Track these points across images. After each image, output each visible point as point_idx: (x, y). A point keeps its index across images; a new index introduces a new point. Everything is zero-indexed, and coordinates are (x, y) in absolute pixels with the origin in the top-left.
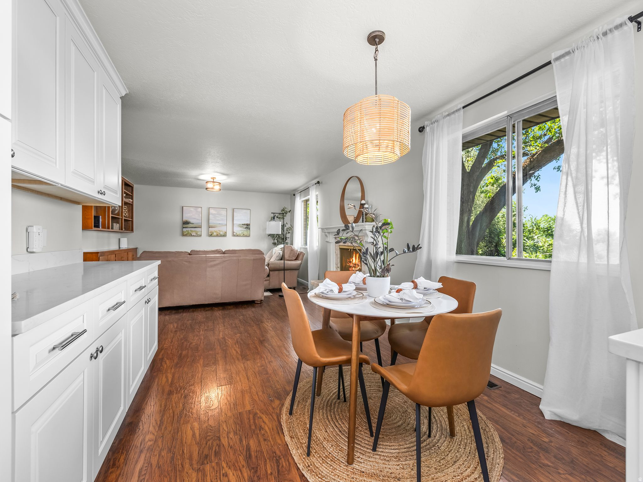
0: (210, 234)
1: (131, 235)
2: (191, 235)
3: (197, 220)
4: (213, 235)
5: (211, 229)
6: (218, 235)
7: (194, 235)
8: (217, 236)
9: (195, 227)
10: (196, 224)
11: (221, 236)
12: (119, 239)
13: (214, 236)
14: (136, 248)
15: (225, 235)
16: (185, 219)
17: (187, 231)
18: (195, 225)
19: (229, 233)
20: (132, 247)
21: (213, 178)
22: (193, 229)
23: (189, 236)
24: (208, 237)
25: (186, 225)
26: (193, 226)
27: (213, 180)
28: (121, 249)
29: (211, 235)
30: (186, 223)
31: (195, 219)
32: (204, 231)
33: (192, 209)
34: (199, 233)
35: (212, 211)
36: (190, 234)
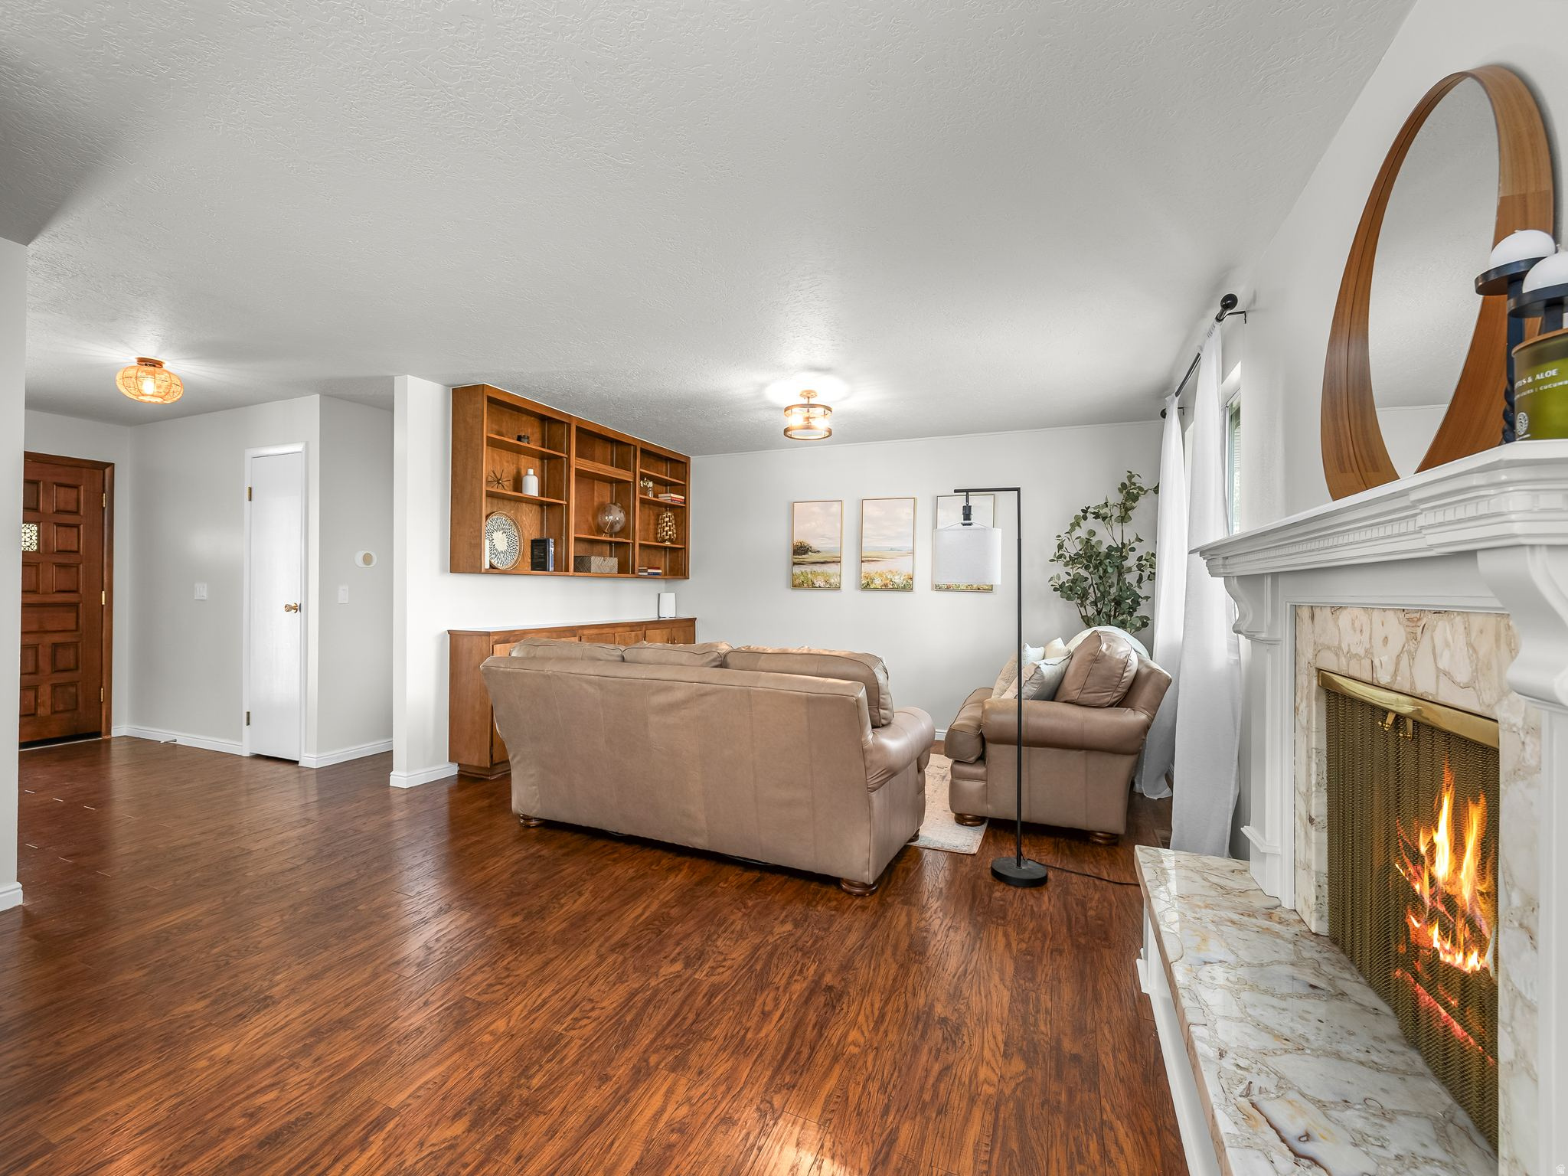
0: (863, 582)
1: (683, 584)
2: (813, 587)
3: (830, 539)
4: (872, 586)
5: (866, 567)
6: (886, 585)
7: (822, 585)
8: (885, 588)
9: (822, 560)
10: (826, 552)
11: (897, 589)
12: (659, 595)
13: (876, 589)
14: (692, 621)
15: (907, 587)
16: (798, 539)
17: (802, 573)
18: (825, 555)
19: (922, 582)
20: (684, 615)
21: (808, 394)
22: (817, 568)
23: (808, 588)
24: (860, 592)
25: (800, 557)
26: (818, 560)
27: (807, 399)
28: (661, 619)
29: (866, 587)
30: (801, 550)
31: (823, 536)
32: (847, 574)
33: (816, 508)
34: (832, 581)
35: (870, 509)
36: (810, 583)
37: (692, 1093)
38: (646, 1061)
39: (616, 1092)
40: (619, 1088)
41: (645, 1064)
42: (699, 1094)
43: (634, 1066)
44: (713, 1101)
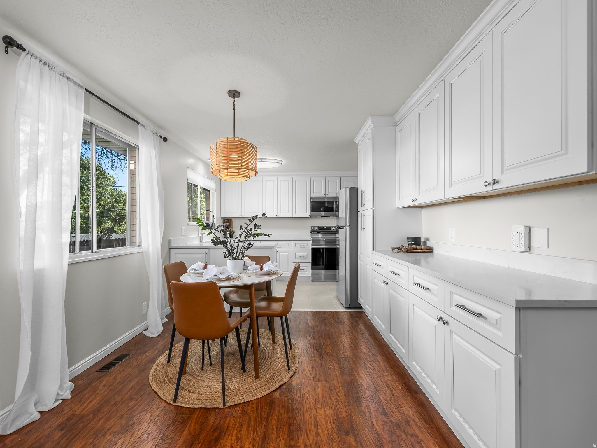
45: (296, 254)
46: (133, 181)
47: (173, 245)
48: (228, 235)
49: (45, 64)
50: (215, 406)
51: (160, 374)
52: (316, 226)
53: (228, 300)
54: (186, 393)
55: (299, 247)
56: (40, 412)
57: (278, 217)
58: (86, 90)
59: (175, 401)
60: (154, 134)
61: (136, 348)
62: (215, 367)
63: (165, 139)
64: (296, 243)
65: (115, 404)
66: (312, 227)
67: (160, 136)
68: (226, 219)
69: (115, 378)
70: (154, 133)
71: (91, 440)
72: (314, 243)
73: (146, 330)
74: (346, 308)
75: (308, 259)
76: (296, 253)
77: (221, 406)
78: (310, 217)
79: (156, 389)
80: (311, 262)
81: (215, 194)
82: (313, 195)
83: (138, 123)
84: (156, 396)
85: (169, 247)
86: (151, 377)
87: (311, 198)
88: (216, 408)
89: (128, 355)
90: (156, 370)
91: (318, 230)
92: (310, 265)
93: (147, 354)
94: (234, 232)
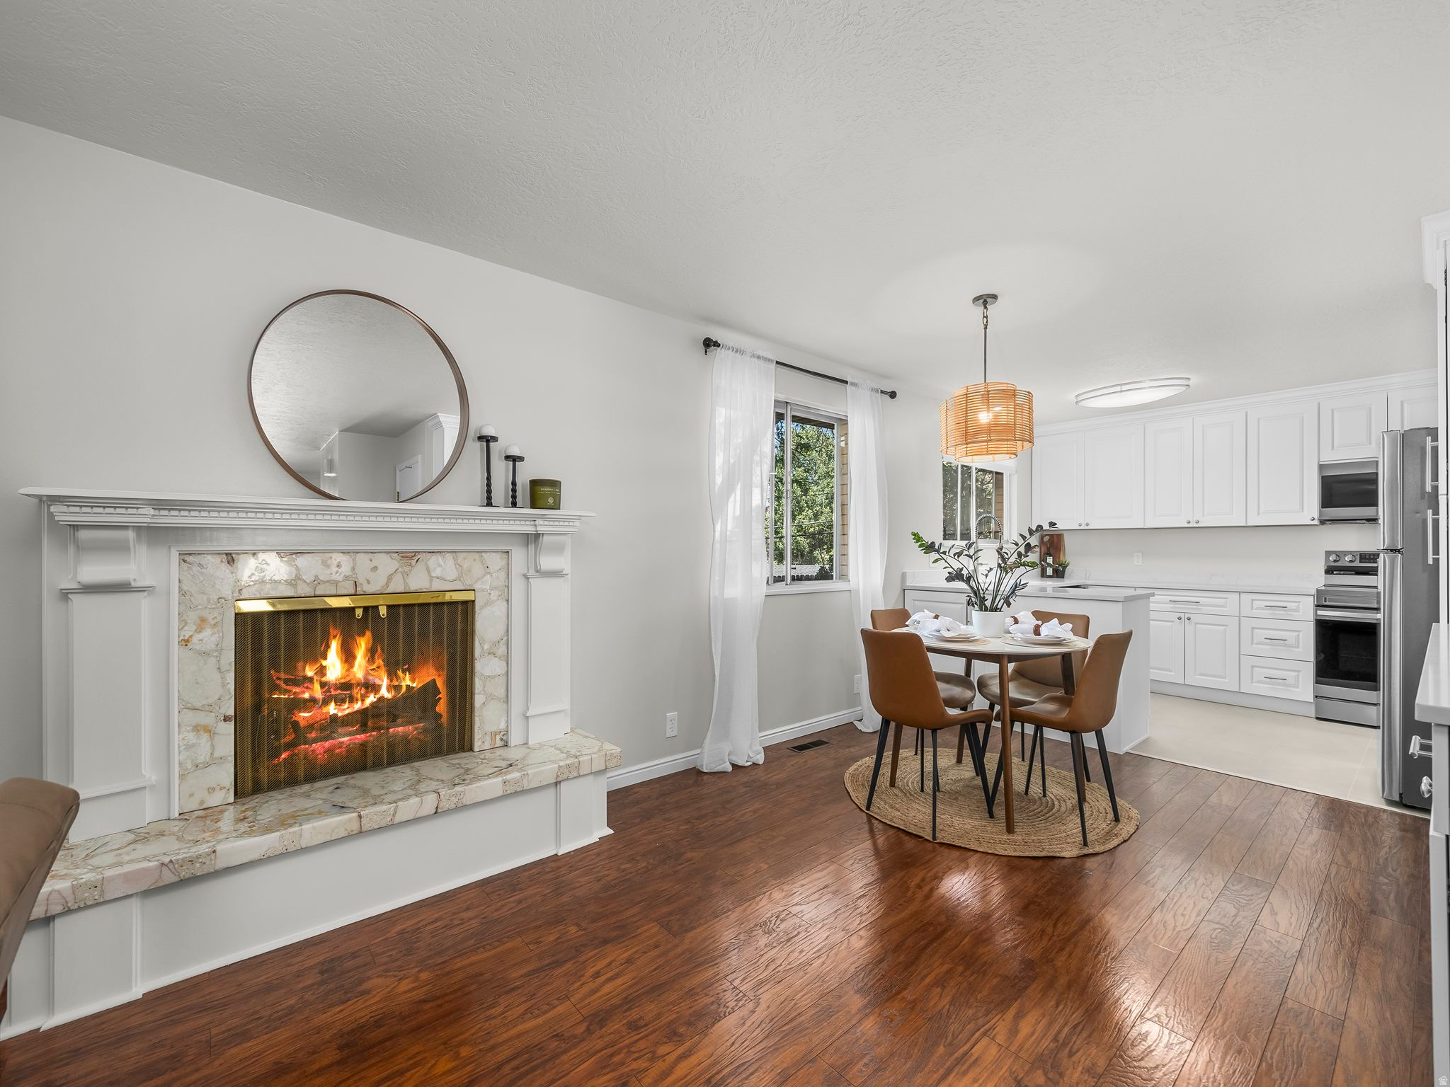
37: (646, 1065)
38: (588, 1029)
39: (629, 1009)
40: (626, 1011)
41: (591, 1027)
42: (640, 1061)
43: (601, 1028)
44: (633, 1049)
45: (1256, 631)
46: (843, 474)
47: (909, 583)
48: (1050, 571)
49: (737, 351)
50: (921, 834)
51: (861, 776)
52: (1346, 553)
53: (985, 690)
54: (887, 806)
55: (1267, 613)
56: (734, 765)
57: (1196, 525)
58: (778, 363)
59: (868, 808)
60: (872, 393)
61: (840, 739)
62: (944, 795)
63: (893, 395)
64: (1253, 600)
65: (799, 786)
66: (1328, 553)
67: (882, 392)
68: (1048, 535)
69: (806, 761)
70: (872, 390)
71: (770, 806)
72: (1327, 603)
73: (860, 720)
74: (1391, 802)
75: (1300, 650)
76: (1253, 628)
77: (930, 838)
78: (1316, 522)
79: (850, 790)
80: (1313, 660)
81: (1015, 479)
82: (1330, 457)
83: (846, 382)
84: (848, 795)
85: (902, 586)
86: (847, 775)
87: (1321, 467)
88: (922, 837)
89: (827, 743)
90: (857, 769)
91: (1357, 564)
92: (1309, 670)
93: (851, 749)
94: (1068, 565)
